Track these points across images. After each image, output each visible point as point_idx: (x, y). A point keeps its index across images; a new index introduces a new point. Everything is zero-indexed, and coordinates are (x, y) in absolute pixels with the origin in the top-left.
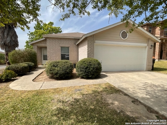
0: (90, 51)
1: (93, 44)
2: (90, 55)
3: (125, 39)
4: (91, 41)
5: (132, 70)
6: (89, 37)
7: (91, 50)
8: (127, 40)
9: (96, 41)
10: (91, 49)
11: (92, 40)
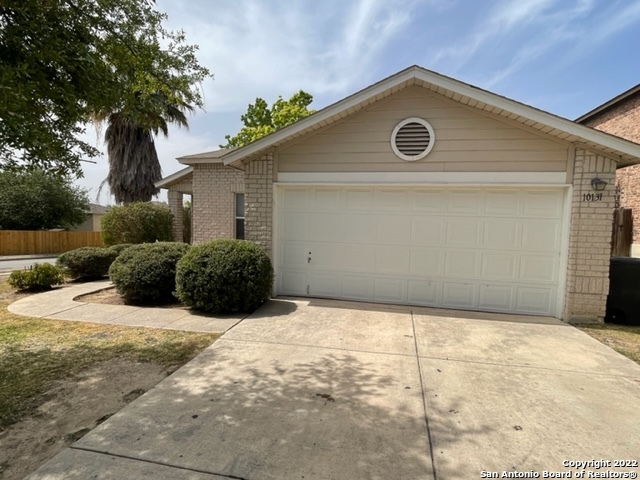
0: (253, 211)
1: (264, 186)
2: (255, 228)
3: (415, 158)
4: (259, 177)
5: (473, 307)
6: (252, 163)
7: (259, 210)
8: (427, 160)
9: (282, 176)
10: (259, 205)
11: (260, 172)
